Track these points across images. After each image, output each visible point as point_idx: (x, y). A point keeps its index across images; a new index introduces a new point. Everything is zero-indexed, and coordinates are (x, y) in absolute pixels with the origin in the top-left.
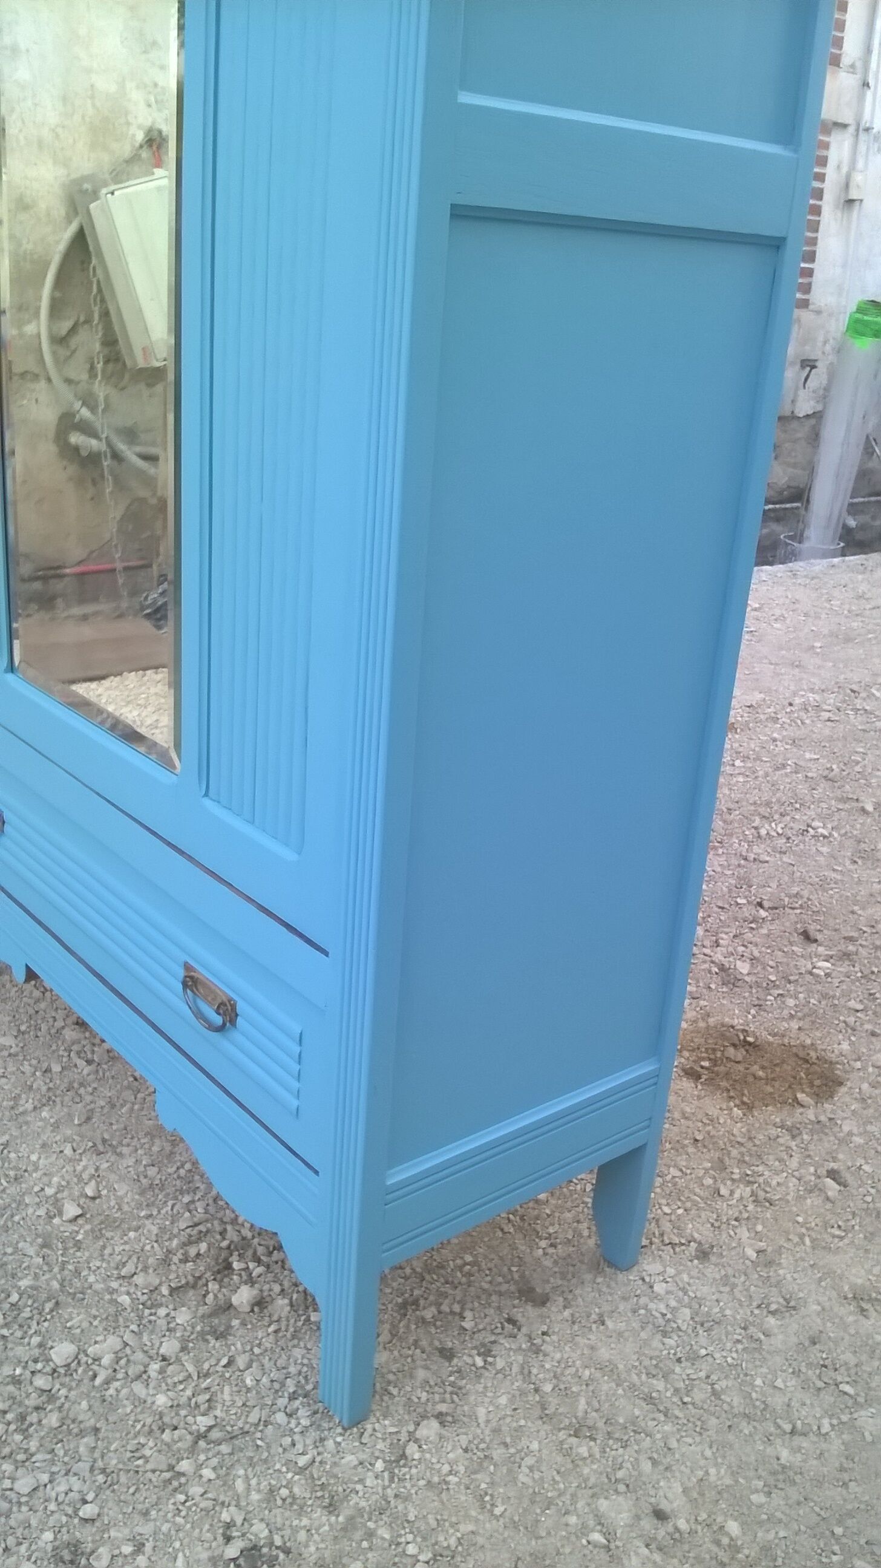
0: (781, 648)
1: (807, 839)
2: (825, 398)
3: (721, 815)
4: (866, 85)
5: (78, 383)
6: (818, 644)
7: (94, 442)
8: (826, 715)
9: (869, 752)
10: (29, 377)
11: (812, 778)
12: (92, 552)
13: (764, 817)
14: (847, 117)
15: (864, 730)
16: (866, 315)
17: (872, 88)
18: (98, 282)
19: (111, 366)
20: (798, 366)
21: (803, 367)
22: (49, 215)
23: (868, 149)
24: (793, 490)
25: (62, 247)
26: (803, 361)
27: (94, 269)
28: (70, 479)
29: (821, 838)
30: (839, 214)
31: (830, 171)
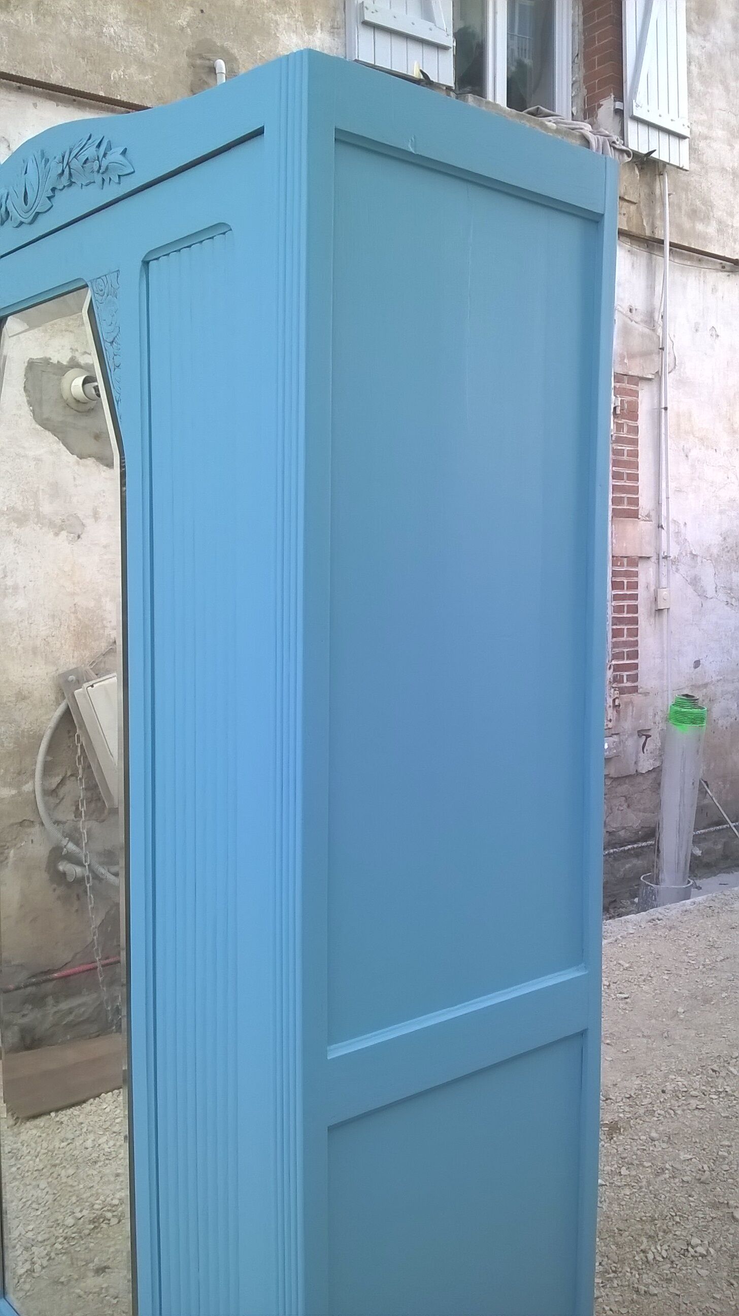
0: (651, 1017)
1: (688, 1261)
2: (661, 756)
3: (614, 1237)
4: (660, 527)
5: (65, 823)
6: (681, 1010)
7: (78, 870)
8: (694, 1103)
9: (733, 1144)
10: (26, 823)
11: (688, 1182)
12: (76, 954)
13: (650, 1236)
14: (648, 551)
15: (727, 1117)
16: (682, 707)
17: (665, 528)
18: (82, 745)
19: (93, 805)
20: (636, 737)
21: (640, 736)
22: (42, 701)
23: (668, 571)
24: (646, 830)
25: (52, 724)
26: (639, 732)
27: (78, 736)
28: (59, 898)
29: (700, 1258)
30: (652, 620)
31: (641, 591)
